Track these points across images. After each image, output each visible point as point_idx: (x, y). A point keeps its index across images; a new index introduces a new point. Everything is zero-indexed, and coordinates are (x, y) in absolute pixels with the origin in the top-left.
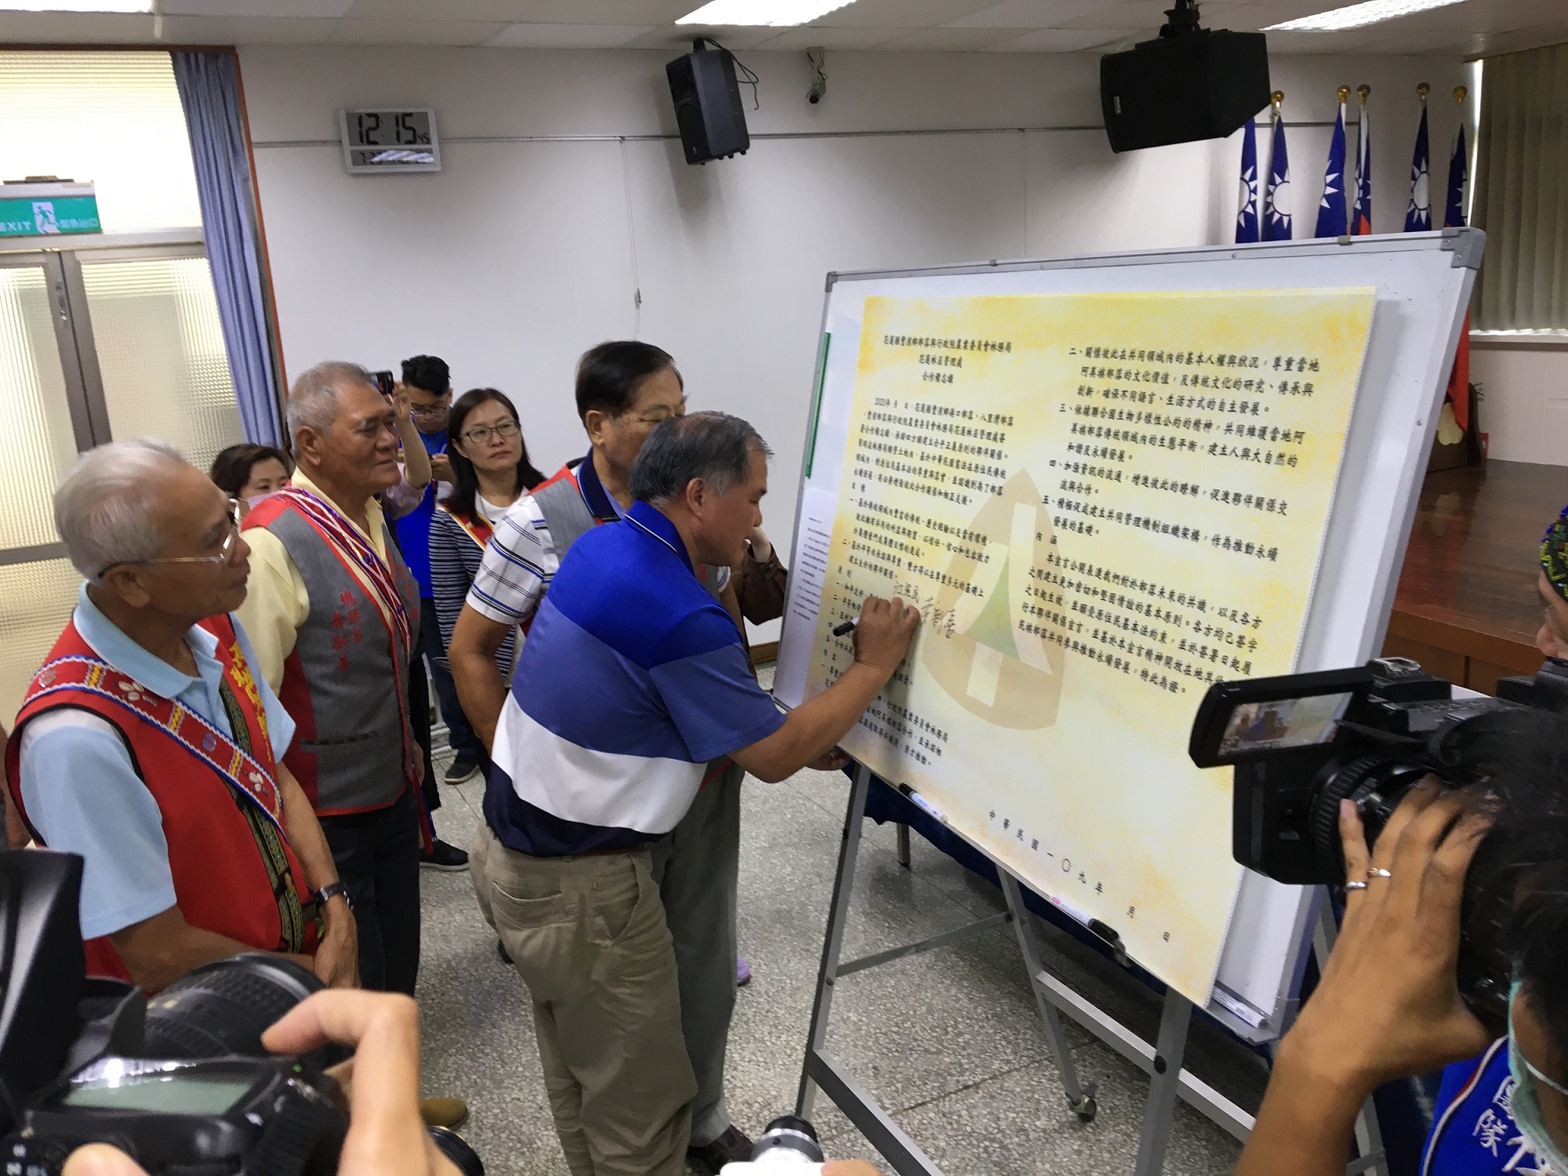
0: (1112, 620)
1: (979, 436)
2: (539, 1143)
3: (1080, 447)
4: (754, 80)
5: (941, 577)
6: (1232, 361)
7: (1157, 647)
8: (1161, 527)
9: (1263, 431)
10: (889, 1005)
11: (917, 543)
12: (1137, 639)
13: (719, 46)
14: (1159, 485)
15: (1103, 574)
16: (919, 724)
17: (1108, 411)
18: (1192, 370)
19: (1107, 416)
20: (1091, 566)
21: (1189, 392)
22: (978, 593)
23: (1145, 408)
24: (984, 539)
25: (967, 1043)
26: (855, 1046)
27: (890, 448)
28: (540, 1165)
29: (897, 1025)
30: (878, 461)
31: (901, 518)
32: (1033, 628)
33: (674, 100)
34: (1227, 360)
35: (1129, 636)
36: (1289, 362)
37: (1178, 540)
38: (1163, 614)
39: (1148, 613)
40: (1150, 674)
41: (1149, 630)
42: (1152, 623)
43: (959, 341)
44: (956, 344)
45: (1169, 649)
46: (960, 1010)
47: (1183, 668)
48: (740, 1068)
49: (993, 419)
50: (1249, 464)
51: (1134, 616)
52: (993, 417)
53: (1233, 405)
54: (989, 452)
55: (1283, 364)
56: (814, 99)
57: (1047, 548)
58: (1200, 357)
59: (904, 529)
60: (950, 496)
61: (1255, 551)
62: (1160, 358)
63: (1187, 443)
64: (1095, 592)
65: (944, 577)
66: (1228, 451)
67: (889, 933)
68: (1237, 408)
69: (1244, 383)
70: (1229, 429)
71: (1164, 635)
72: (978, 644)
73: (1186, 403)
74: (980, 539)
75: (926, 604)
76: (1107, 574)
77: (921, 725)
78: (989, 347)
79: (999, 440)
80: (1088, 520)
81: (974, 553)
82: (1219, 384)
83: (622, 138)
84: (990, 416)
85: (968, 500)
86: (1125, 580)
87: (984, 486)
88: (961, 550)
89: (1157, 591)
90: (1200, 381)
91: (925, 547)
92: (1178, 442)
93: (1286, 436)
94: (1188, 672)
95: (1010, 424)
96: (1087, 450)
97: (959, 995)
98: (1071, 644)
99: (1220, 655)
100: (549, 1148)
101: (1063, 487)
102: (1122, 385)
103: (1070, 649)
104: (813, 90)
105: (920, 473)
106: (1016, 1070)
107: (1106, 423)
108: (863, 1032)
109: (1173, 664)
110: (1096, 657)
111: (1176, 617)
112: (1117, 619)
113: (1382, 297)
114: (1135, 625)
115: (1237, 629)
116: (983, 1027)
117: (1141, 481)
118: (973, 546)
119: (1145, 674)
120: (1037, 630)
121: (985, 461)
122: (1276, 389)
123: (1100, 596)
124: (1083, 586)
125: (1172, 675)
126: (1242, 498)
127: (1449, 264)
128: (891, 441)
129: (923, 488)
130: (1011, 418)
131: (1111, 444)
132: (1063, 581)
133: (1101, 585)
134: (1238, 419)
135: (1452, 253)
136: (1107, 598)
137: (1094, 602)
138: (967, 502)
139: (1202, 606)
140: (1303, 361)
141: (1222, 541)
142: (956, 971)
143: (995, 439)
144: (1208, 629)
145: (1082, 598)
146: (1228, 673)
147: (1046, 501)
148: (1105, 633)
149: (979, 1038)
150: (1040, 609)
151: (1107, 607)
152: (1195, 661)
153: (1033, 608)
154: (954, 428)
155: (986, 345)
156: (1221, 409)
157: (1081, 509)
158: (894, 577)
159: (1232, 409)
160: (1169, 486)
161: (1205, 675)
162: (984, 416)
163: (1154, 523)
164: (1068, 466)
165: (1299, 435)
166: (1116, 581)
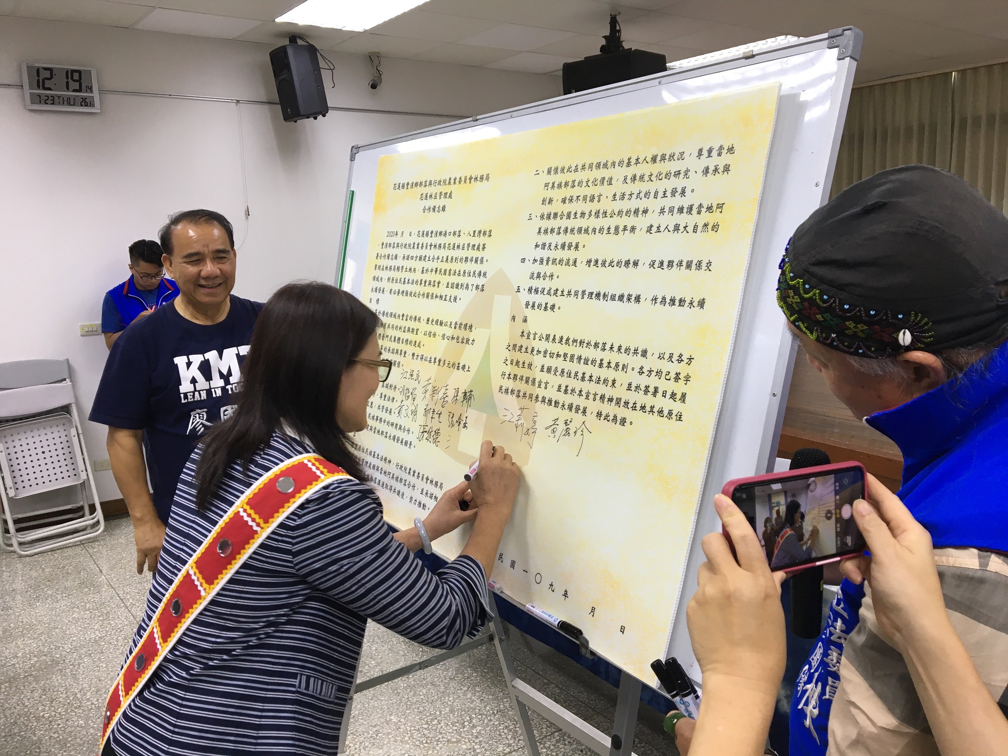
0: (572, 375)
1: (466, 248)
3: (544, 245)
4: (332, 67)
5: (437, 361)
6: (663, 158)
7: (608, 392)
8: (609, 297)
9: (691, 208)
10: (421, 709)
11: (419, 337)
12: (592, 387)
13: (308, 43)
14: (607, 264)
15: (564, 341)
16: (420, 479)
17: (565, 213)
18: (630, 172)
19: (565, 218)
20: (555, 336)
21: (629, 188)
22: (466, 369)
23: (595, 206)
24: (471, 327)
25: (479, 733)
27: (398, 268)
29: (427, 723)
30: (389, 279)
31: (406, 320)
32: (510, 390)
33: (275, 76)
34: (659, 158)
35: (586, 386)
37: (625, 305)
38: (613, 365)
39: (601, 365)
40: (604, 414)
41: (602, 379)
42: (604, 373)
43: (450, 179)
44: (447, 182)
45: (619, 392)
46: (474, 709)
47: (630, 405)
49: (476, 234)
50: (680, 236)
51: (589, 370)
52: (477, 232)
53: (665, 193)
54: (474, 259)
55: (705, 153)
56: (374, 86)
57: (519, 326)
58: (637, 160)
59: (409, 328)
60: (444, 297)
61: (687, 304)
62: (605, 166)
63: (629, 228)
64: (558, 356)
65: (440, 361)
66: (662, 229)
68: (668, 194)
69: (673, 174)
70: (662, 211)
71: (614, 381)
73: (627, 197)
74: (468, 327)
75: (426, 383)
76: (568, 340)
77: (422, 479)
78: (475, 180)
80: (551, 300)
81: (463, 339)
82: (653, 178)
83: (238, 101)
84: (474, 232)
85: (458, 298)
86: (581, 343)
87: (470, 287)
88: (453, 338)
89: (608, 347)
90: (638, 178)
91: (425, 340)
92: (621, 228)
93: (709, 209)
94: (634, 408)
95: (490, 236)
96: (550, 246)
97: (473, 698)
98: (540, 399)
99: (660, 391)
101: (532, 277)
102: (576, 191)
103: (539, 403)
104: (373, 80)
105: (421, 283)
107: (564, 223)
108: (402, 730)
109: (622, 404)
110: (560, 406)
111: (624, 365)
112: (576, 374)
113: (783, 92)
114: (591, 377)
115: (674, 368)
116: (490, 720)
117: (592, 263)
118: (462, 333)
119: (599, 414)
120: (513, 392)
121: (471, 267)
122: (700, 173)
123: (562, 358)
124: (549, 352)
125: (621, 412)
126: (675, 264)
127: (836, 59)
128: (399, 262)
129: (424, 294)
130: (491, 230)
131: (569, 238)
132: (533, 351)
133: (562, 349)
134: (669, 202)
135: (836, 50)
136: (568, 359)
137: (559, 363)
138: (458, 300)
139: (644, 353)
140: (721, 148)
141: (659, 300)
142: (471, 680)
143: (478, 249)
144: (650, 371)
145: (548, 362)
146: (667, 404)
147: (518, 291)
148: (567, 387)
149: (488, 729)
150: (515, 375)
151: (568, 366)
152: (639, 398)
153: (509, 375)
154: (447, 246)
155: (471, 178)
156: (655, 197)
157: (546, 292)
158: (401, 366)
159: (665, 196)
160: (615, 263)
161: (648, 409)
162: (469, 233)
163: (604, 294)
164: (535, 260)
165: (720, 206)
166: (575, 344)
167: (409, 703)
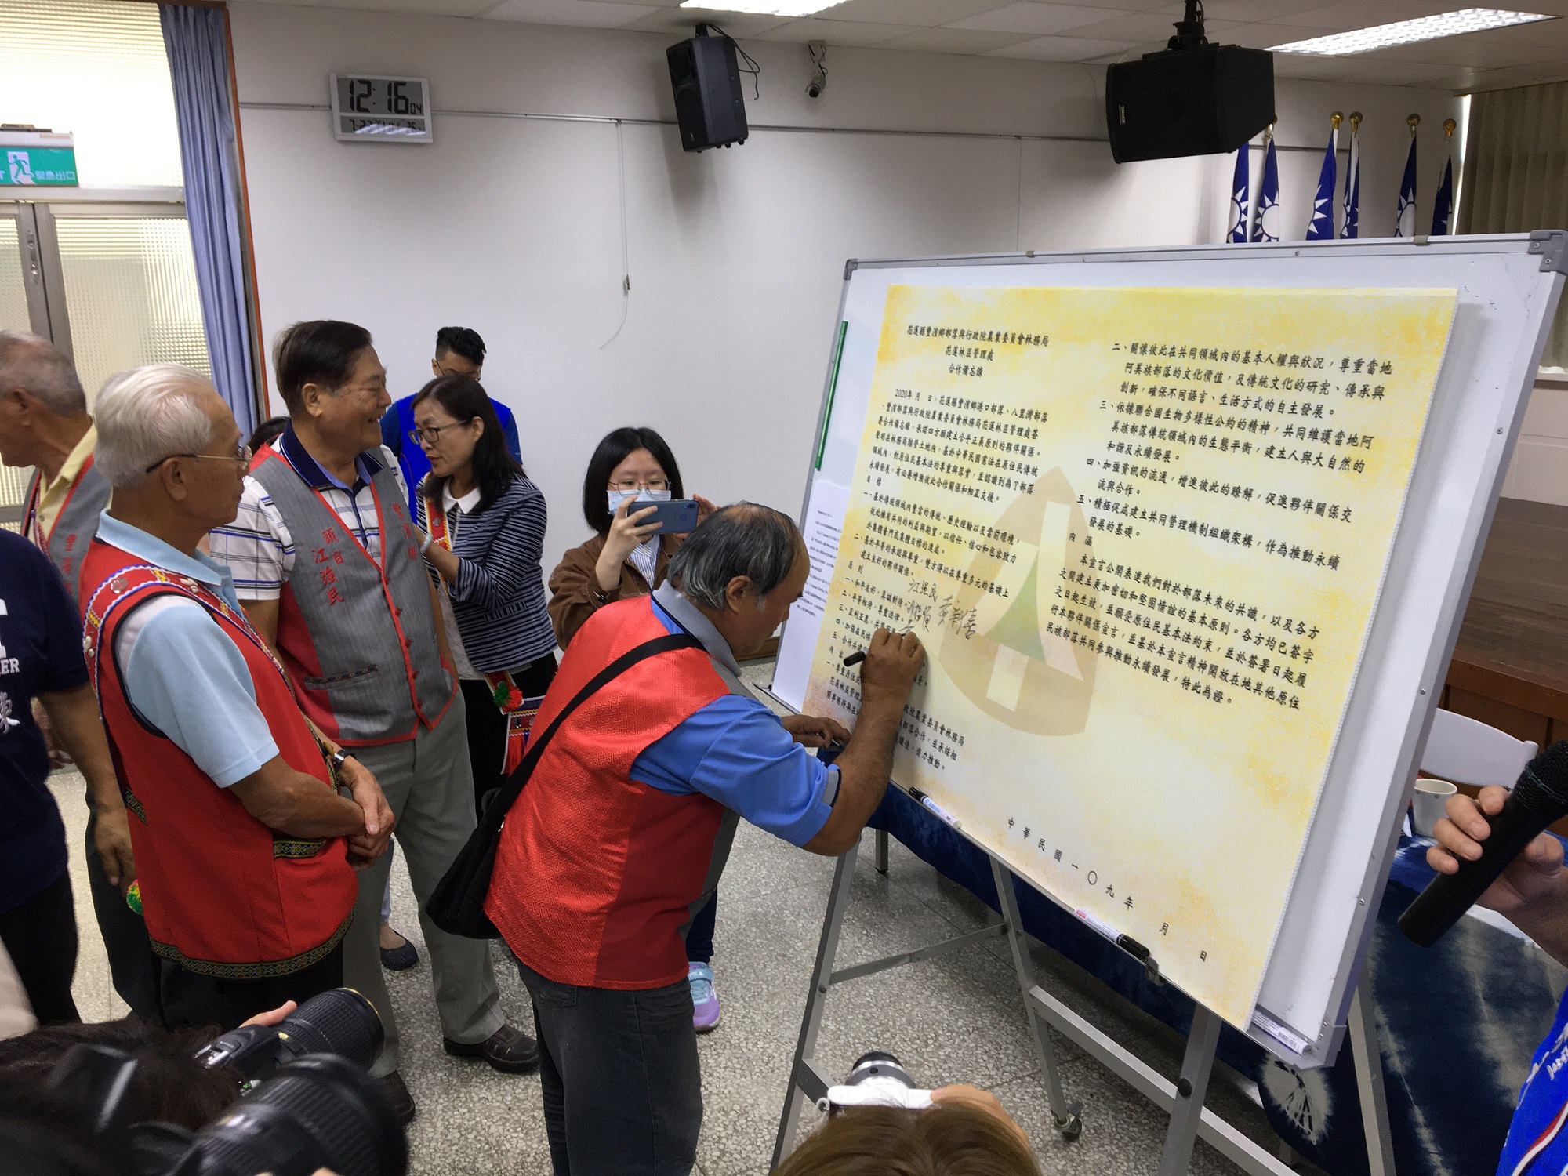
0: (1152, 625)
1: (1009, 432)
2: (508, 1146)
3: (1121, 447)
4: (756, 69)
5: (962, 576)
6: (1294, 361)
7: (1200, 655)
8: (1209, 531)
9: (1327, 435)
10: (868, 1015)
11: (937, 540)
12: (1179, 646)
13: (722, 33)
14: (1208, 488)
15: (1142, 578)
16: (933, 727)
17: (1154, 409)
18: (1249, 369)
19: (1152, 415)
20: (1129, 570)
21: (1244, 392)
22: (1003, 592)
23: (1195, 407)
24: (1011, 538)
25: (948, 1056)
26: (835, 1055)
27: (910, 442)
28: (509, 1168)
29: (876, 1036)
30: (896, 454)
31: (920, 513)
32: (1062, 631)
33: (673, 83)
34: (1288, 360)
35: (1170, 643)
36: (1358, 364)
37: (1229, 546)
38: (1209, 621)
39: (1192, 619)
40: (1193, 683)
41: (1192, 637)
42: (1195, 630)
43: (991, 333)
44: (987, 337)
45: (1215, 657)
46: (941, 1023)
48: (715, 1074)
49: (1025, 415)
50: (1311, 469)
51: (1175, 622)
52: (1026, 412)
53: (1294, 407)
54: (1020, 448)
55: (1351, 365)
56: (814, 93)
57: (1080, 549)
58: (1259, 356)
59: (923, 525)
60: (975, 492)
61: (1314, 559)
62: (1214, 355)
63: (1241, 445)
64: (1133, 596)
65: (965, 576)
66: (1286, 455)
67: (867, 941)
68: (1298, 410)
69: (1306, 384)
70: (1289, 431)
71: (1208, 644)
72: (1001, 646)
73: (1241, 403)
74: (1007, 538)
75: (945, 603)
76: (1147, 577)
77: (936, 728)
78: (1023, 340)
79: (1031, 437)
80: (1127, 521)
81: (1000, 552)
82: (1279, 385)
83: (619, 121)
84: (1023, 411)
85: (995, 497)
86: (1166, 584)
87: (1013, 483)
88: (985, 549)
89: (1203, 596)
90: (1257, 380)
91: (945, 544)
92: (1230, 443)
93: (1353, 440)
94: (1234, 681)
95: (1044, 420)
96: (1129, 449)
97: (939, 1007)
98: (1104, 649)
99: (1272, 666)
100: (518, 1151)
101: (1101, 486)
102: (1171, 382)
103: (1103, 654)
104: (813, 84)
105: (942, 468)
106: (998, 1085)
107: (1151, 422)
109: (1218, 673)
110: (1132, 663)
111: (1223, 624)
112: (1157, 624)
113: (1466, 299)
114: (1177, 631)
115: (1292, 639)
116: (964, 1041)
117: (1188, 483)
118: (999, 545)
119: (1186, 682)
120: (1066, 633)
121: (1015, 457)
122: (1343, 391)
123: (1138, 600)
124: (1120, 590)
125: (1217, 685)
126: (1301, 504)
127: (1537, 270)
128: (912, 434)
129: (946, 484)
130: (1045, 414)
131: (1156, 443)
132: (1097, 583)
133: (1140, 589)
134: (1298, 421)
135: (1539, 258)
136: (1146, 603)
137: (1134, 607)
138: (994, 500)
139: (1253, 613)
140: (1374, 363)
141: (1277, 548)
142: (936, 982)
143: (1027, 435)
144: (1259, 638)
145: (1118, 602)
146: (1279, 684)
147: (1081, 501)
148: (1143, 639)
149: (960, 1052)
150: (1071, 612)
151: (1145, 612)
152: (1243, 671)
153: (1063, 610)
154: (982, 423)
155: (1021, 338)
156: (1281, 410)
157: (1120, 509)
158: (909, 574)
159: (1293, 411)
160: (1219, 488)
161: (1253, 686)
162: (1015, 411)
163: (1202, 526)
164: (1107, 465)
165: (1367, 440)
166: (1157, 585)
167: (851, 1006)
